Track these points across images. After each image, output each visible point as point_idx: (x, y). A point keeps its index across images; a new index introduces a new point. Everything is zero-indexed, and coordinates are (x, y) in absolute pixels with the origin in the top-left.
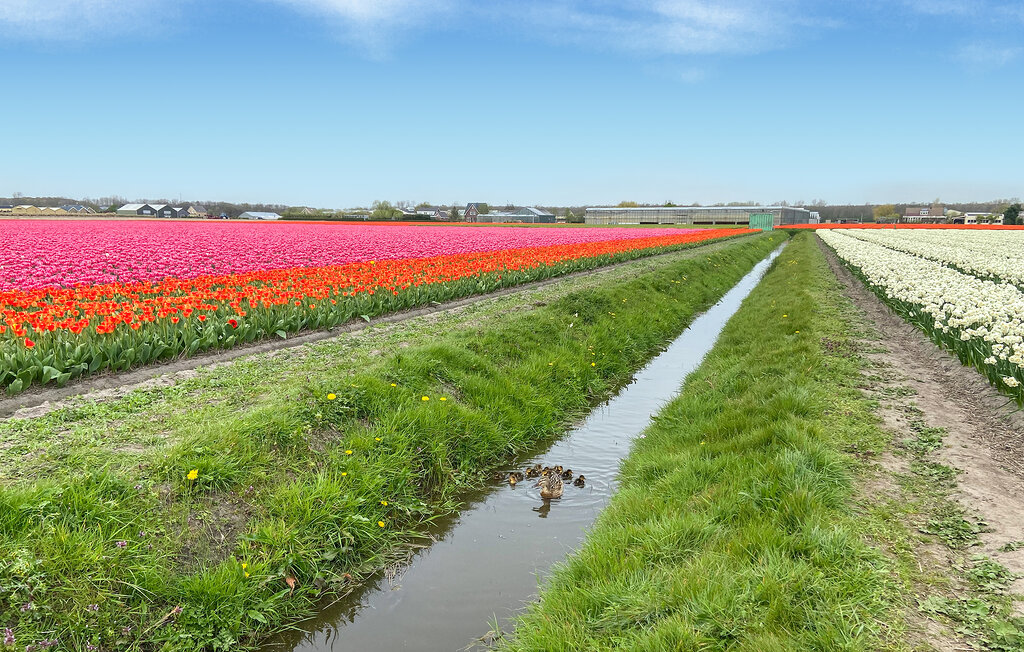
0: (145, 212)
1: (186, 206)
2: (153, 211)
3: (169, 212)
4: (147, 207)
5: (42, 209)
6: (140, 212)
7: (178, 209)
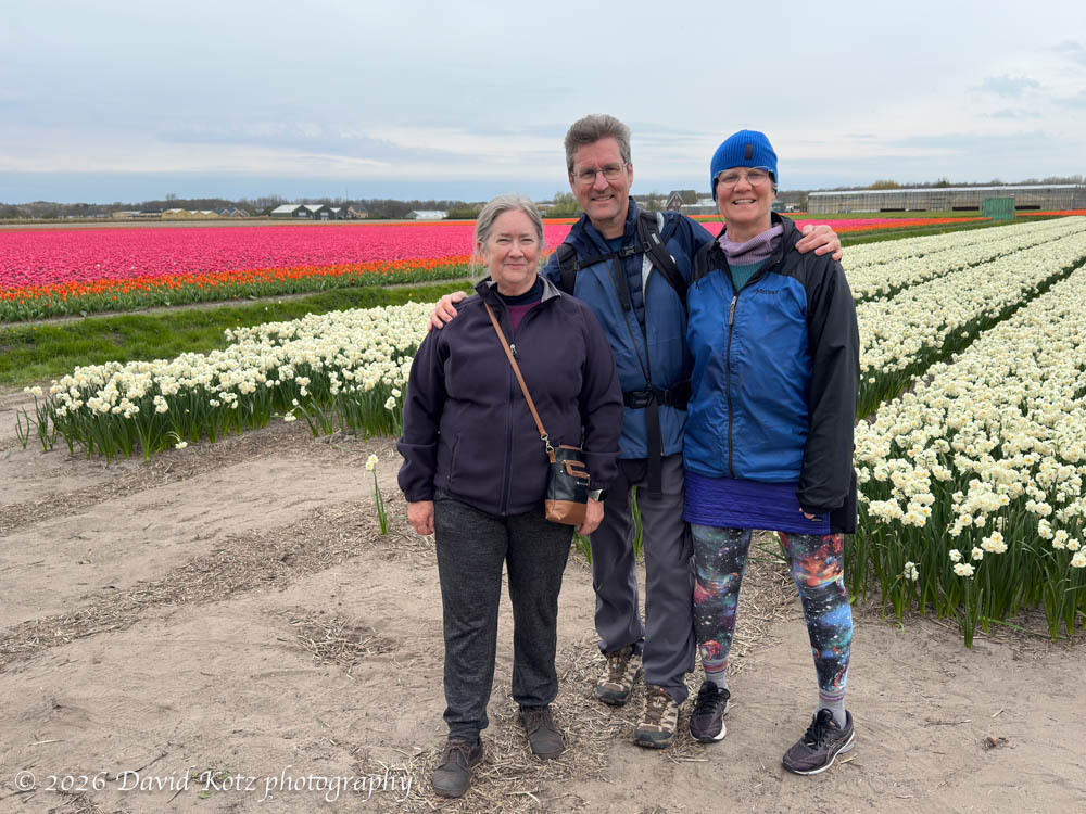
0: (300, 214)
1: (345, 206)
2: (309, 212)
3: (326, 214)
4: (302, 209)
5: (193, 212)
6: (295, 214)
7: (336, 210)
